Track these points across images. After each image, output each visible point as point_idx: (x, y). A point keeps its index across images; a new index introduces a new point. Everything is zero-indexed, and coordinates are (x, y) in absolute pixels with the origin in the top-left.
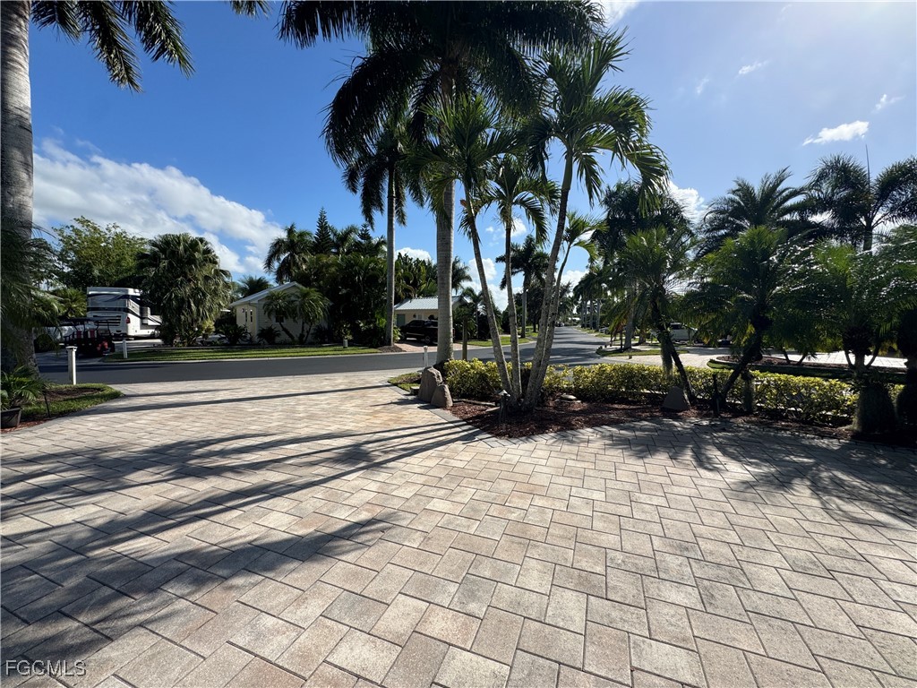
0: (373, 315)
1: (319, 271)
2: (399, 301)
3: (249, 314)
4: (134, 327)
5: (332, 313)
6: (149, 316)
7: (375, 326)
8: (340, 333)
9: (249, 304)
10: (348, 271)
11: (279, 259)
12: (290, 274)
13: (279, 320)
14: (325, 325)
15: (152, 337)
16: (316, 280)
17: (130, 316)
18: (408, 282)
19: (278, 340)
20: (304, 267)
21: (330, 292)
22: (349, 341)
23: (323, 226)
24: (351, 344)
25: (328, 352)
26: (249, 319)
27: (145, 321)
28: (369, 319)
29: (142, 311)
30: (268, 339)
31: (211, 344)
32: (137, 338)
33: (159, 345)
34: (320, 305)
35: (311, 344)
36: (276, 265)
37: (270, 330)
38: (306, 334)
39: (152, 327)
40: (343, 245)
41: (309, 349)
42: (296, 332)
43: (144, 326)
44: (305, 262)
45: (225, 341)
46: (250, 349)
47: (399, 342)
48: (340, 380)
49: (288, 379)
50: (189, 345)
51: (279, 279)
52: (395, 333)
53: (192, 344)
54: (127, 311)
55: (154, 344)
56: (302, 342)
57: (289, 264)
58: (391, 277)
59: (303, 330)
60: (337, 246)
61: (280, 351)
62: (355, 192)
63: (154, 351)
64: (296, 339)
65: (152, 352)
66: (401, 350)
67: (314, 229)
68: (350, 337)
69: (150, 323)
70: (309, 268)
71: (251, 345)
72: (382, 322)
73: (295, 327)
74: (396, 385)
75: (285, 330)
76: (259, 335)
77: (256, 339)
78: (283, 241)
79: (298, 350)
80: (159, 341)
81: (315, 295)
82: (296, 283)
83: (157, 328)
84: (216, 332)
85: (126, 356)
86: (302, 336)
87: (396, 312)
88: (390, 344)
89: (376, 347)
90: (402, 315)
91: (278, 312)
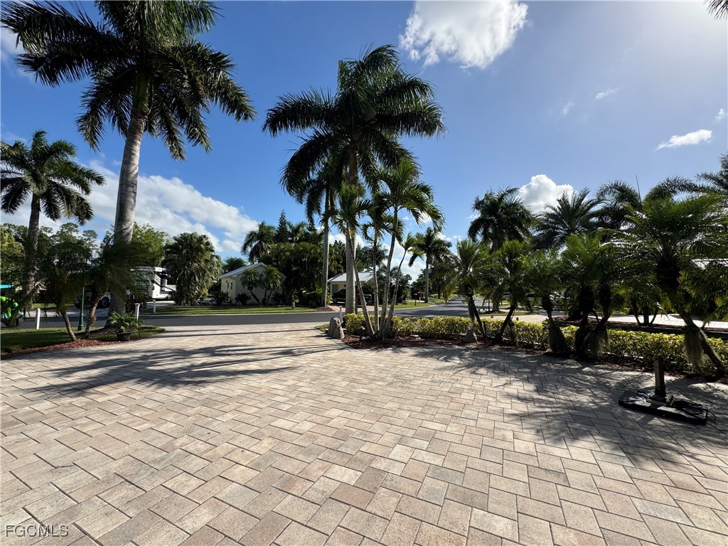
0: (313, 285)
1: (278, 254)
2: (331, 275)
3: (230, 284)
4: (156, 293)
5: (286, 284)
6: (166, 285)
7: (315, 293)
8: (290, 298)
9: (231, 277)
10: (298, 255)
11: (251, 246)
12: (259, 256)
13: (250, 288)
14: (281, 292)
15: (166, 299)
16: (275, 261)
17: (155, 285)
18: (339, 263)
19: (248, 302)
20: (268, 252)
21: (285, 270)
22: (296, 303)
23: (283, 223)
24: (297, 305)
25: (282, 311)
26: (230, 287)
27: (163, 289)
28: (310, 288)
29: (162, 282)
30: (242, 301)
31: (205, 304)
32: (157, 300)
33: (172, 305)
34: (279, 279)
35: (270, 305)
36: (249, 249)
37: (244, 295)
38: (267, 298)
39: (167, 292)
40: (296, 235)
41: (269, 309)
42: (261, 297)
43: (162, 292)
44: (269, 248)
45: (214, 303)
46: (230, 308)
47: (331, 304)
48: (286, 326)
49: (255, 326)
50: (191, 305)
51: (251, 259)
52: (328, 298)
53: (193, 305)
54: (153, 282)
55: (169, 304)
56: (265, 304)
57: (258, 249)
58: (326, 260)
59: (265, 295)
60: (292, 236)
61: (249, 309)
62: (302, 203)
63: (170, 308)
64: (260, 301)
65: (169, 309)
66: (331, 310)
67: (276, 225)
68: (297, 301)
69: (166, 290)
70: (271, 253)
71: (231, 305)
72: (319, 291)
73: (259, 292)
74: (318, 329)
75: (253, 295)
76: (236, 299)
77: (234, 302)
78: (255, 233)
79: (262, 309)
80: (172, 302)
81: (276, 272)
82: (262, 264)
83: (170, 293)
84: (209, 297)
85: (154, 311)
86: (264, 299)
87: (329, 283)
88: (324, 306)
89: (314, 308)
90: (336, 285)
91: (249, 283)
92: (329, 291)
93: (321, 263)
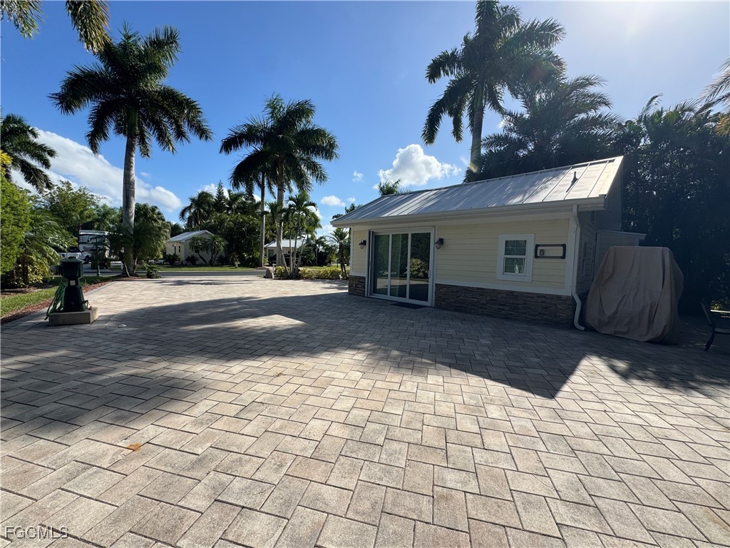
0: (252, 251)
1: (220, 223)
2: (267, 241)
3: (178, 247)
5: (228, 249)
7: (253, 257)
8: (233, 260)
11: (189, 212)
13: (198, 252)
14: (224, 255)
18: (273, 232)
19: (197, 263)
20: (211, 221)
21: (228, 237)
22: (238, 264)
24: (239, 266)
25: (227, 269)
28: (250, 252)
30: (191, 262)
34: (221, 244)
35: (217, 266)
36: (187, 216)
37: (193, 257)
38: (213, 260)
40: (234, 204)
42: (208, 259)
47: (267, 266)
52: (265, 260)
56: (212, 264)
57: (196, 215)
58: (262, 230)
59: (212, 258)
60: (230, 204)
64: (208, 262)
68: (239, 262)
72: (257, 254)
73: (207, 256)
75: (201, 257)
76: (187, 260)
77: (184, 263)
79: (210, 268)
81: (219, 238)
82: (207, 231)
86: (211, 261)
87: (265, 248)
88: (261, 266)
89: (254, 268)
90: (271, 250)
91: (197, 247)
92: (266, 255)
93: (259, 233)
